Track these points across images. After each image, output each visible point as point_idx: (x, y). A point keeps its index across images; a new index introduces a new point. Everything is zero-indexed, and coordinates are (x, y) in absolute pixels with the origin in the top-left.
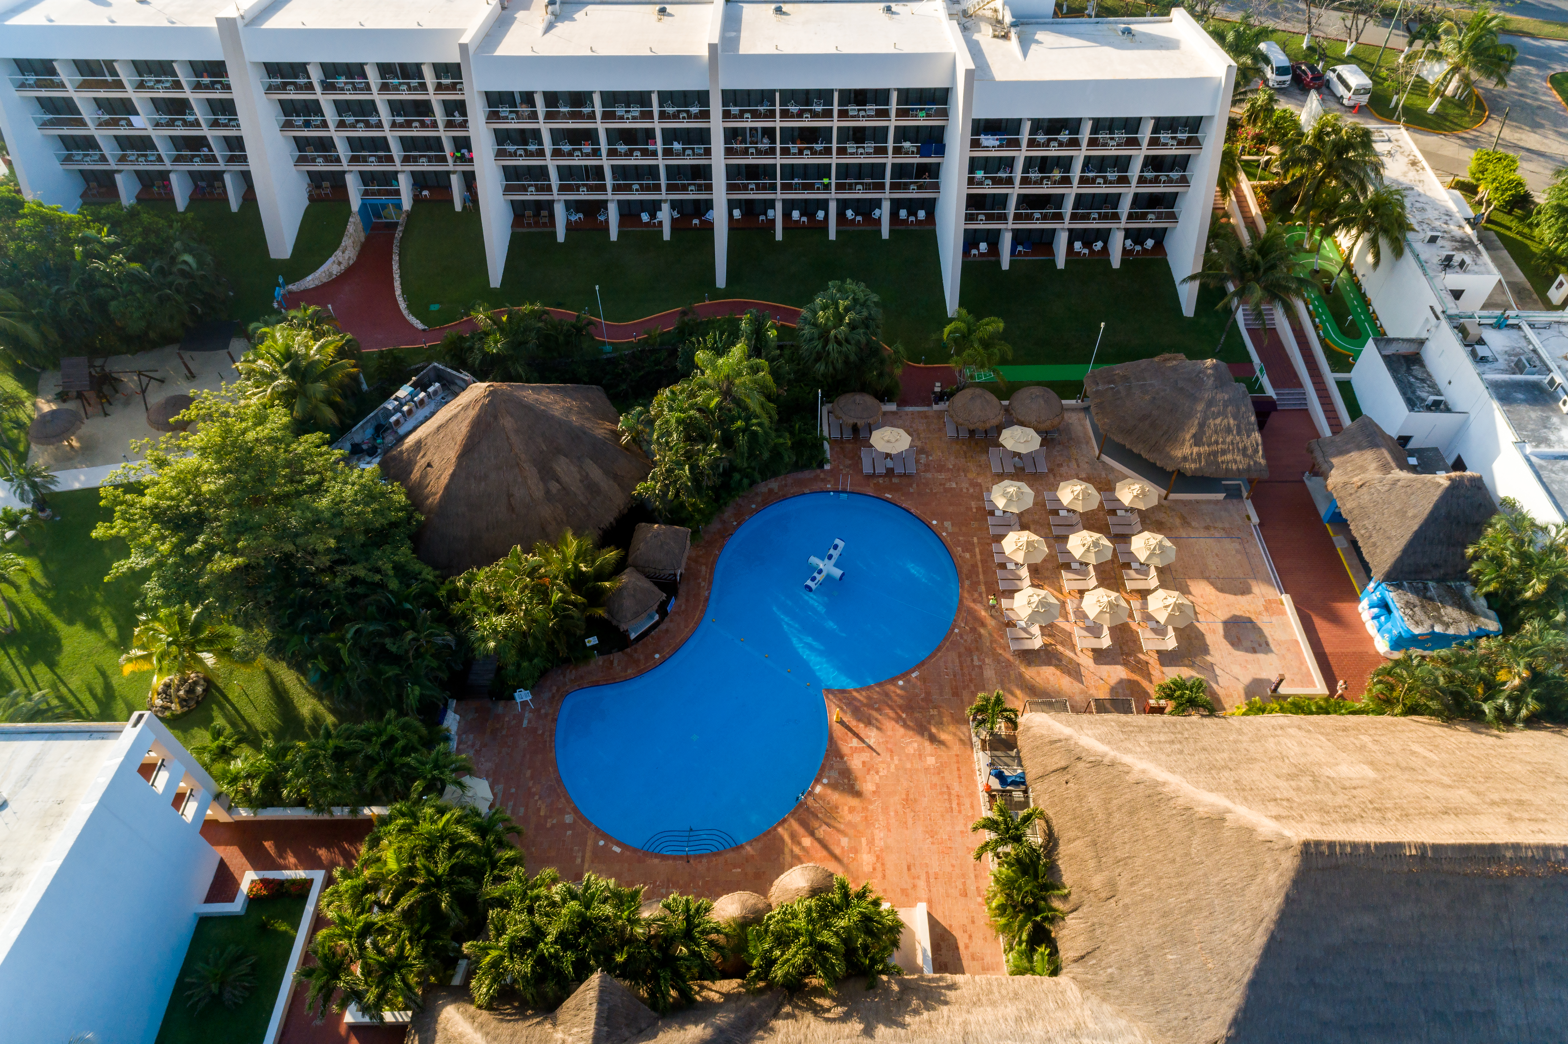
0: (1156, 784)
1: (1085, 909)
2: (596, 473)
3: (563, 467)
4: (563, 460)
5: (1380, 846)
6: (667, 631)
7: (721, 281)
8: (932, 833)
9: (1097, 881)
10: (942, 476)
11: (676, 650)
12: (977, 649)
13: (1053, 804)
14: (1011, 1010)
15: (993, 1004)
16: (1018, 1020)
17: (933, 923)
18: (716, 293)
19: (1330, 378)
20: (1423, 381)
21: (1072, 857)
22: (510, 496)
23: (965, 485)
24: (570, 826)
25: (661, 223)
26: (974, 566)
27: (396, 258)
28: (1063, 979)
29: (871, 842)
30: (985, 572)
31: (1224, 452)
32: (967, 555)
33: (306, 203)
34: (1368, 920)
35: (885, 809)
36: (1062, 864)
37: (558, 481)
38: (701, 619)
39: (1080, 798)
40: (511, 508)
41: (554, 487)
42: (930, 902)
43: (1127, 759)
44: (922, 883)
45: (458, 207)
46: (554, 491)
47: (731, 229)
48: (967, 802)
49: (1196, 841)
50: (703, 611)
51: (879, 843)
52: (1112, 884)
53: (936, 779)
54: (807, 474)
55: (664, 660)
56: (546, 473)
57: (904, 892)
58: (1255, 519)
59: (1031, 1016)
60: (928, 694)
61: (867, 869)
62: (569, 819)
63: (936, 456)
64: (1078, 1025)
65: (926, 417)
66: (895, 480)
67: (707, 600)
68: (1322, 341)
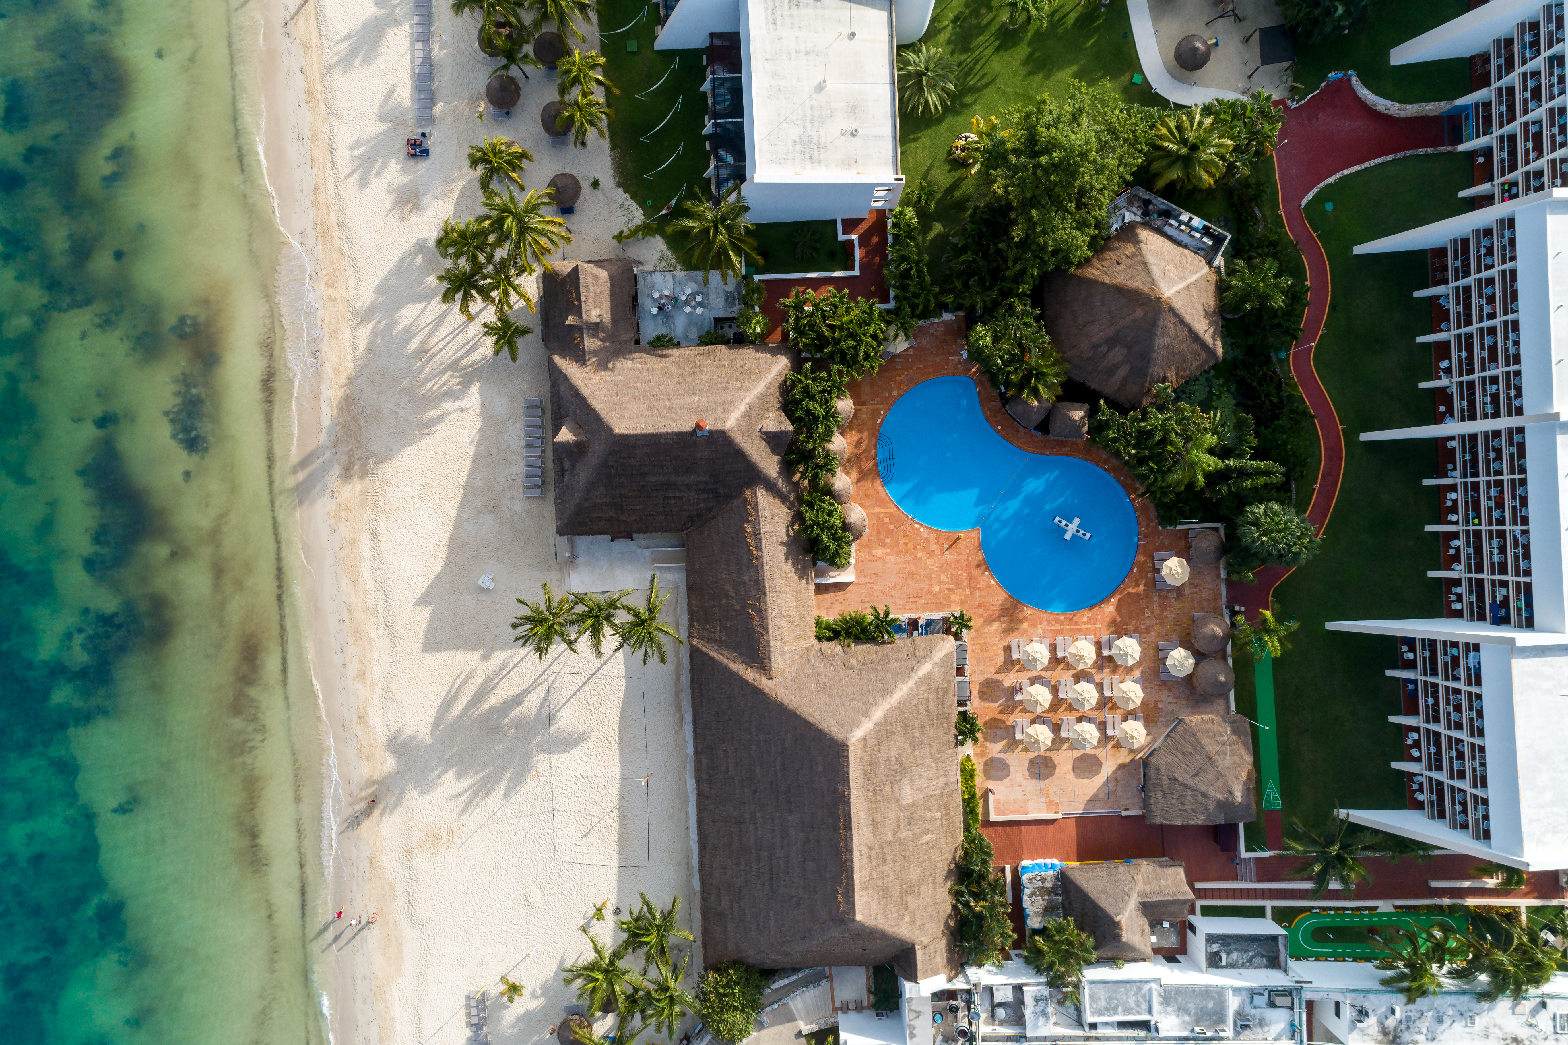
0: (893, 692)
1: (842, 655)
2: (1123, 372)
3: (1118, 354)
4: (1125, 351)
5: (848, 778)
6: (1018, 431)
7: (1365, 437)
8: (894, 586)
9: (854, 662)
10: (1156, 607)
11: (1005, 438)
12: (1012, 620)
13: (898, 647)
14: (794, 613)
15: (797, 607)
16: (789, 617)
17: (847, 584)
18: (1351, 435)
19: (1269, 904)
20: (1250, 960)
21: (868, 652)
22: (1092, 322)
23: (1148, 623)
24: (890, 394)
25: (1440, 378)
26: (1076, 623)
27: (1389, 158)
28: (815, 642)
29: (888, 554)
30: (1071, 630)
31: (1164, 797)
32: (1085, 619)
33: (1467, 55)
34: (820, 768)
35: (906, 562)
36: (866, 646)
37: (1108, 350)
38: (1028, 451)
39: (897, 660)
40: (1085, 325)
41: (1104, 349)
42: (858, 584)
43: (911, 683)
44: (867, 580)
45: (1462, 194)
46: (1101, 349)
47: (1436, 440)
48: (913, 606)
49: (860, 705)
50: (1033, 452)
51: (888, 559)
52: (851, 668)
53: (925, 590)
54: (1153, 513)
55: (998, 432)
56: (1112, 342)
57: (863, 571)
58: (1124, 813)
59: (792, 622)
60: (980, 589)
61: (874, 552)
62: (895, 393)
63: (1176, 605)
64: (786, 642)
65: (1215, 599)
66: (1150, 575)
67: (1042, 454)
68: (1309, 909)
